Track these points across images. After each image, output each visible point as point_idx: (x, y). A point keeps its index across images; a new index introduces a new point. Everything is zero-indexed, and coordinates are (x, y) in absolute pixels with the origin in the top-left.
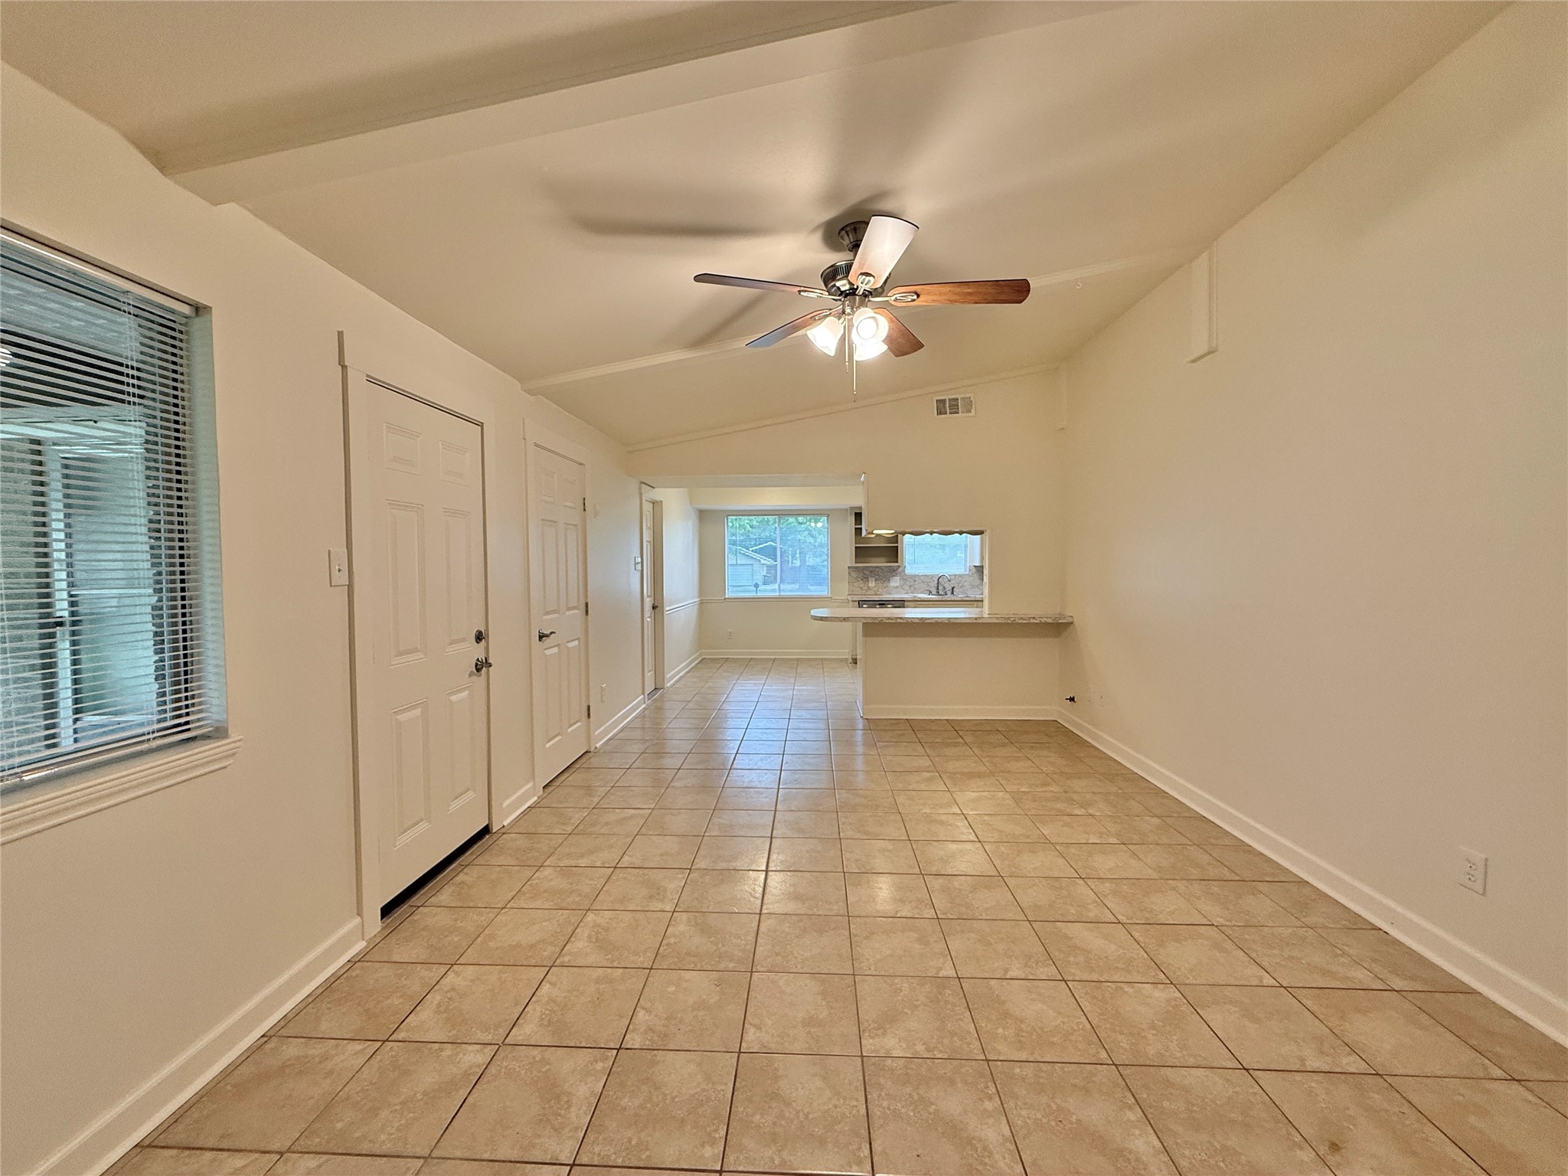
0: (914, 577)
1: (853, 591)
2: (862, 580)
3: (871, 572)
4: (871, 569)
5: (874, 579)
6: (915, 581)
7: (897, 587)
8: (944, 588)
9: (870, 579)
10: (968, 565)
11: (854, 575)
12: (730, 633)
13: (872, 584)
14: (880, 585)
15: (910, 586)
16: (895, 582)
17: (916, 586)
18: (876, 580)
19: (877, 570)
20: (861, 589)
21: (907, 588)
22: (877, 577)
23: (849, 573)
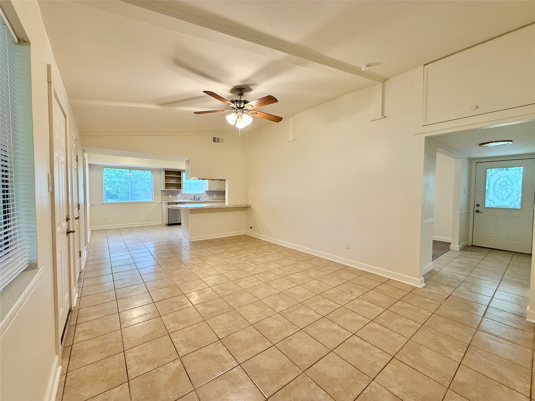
0: (186, 194)
1: (163, 199)
2: (167, 195)
3: (170, 192)
4: (170, 191)
5: (171, 195)
6: (186, 196)
7: (180, 198)
8: (196, 198)
9: (170, 195)
10: (204, 190)
11: (163, 193)
12: (106, 218)
13: (170, 197)
14: (174, 197)
15: (184, 198)
16: (179, 196)
17: (186, 197)
18: (172, 195)
19: (172, 192)
20: (166, 198)
21: (183, 198)
22: (172, 194)
23: (161, 193)
